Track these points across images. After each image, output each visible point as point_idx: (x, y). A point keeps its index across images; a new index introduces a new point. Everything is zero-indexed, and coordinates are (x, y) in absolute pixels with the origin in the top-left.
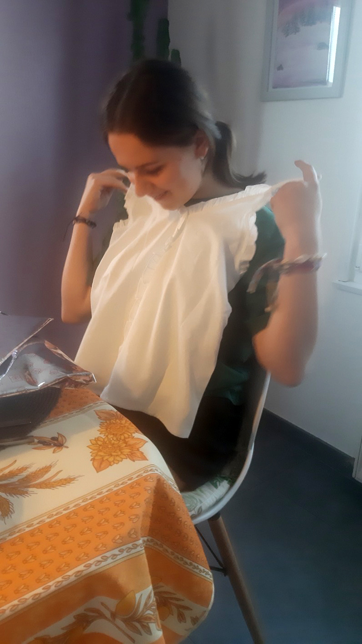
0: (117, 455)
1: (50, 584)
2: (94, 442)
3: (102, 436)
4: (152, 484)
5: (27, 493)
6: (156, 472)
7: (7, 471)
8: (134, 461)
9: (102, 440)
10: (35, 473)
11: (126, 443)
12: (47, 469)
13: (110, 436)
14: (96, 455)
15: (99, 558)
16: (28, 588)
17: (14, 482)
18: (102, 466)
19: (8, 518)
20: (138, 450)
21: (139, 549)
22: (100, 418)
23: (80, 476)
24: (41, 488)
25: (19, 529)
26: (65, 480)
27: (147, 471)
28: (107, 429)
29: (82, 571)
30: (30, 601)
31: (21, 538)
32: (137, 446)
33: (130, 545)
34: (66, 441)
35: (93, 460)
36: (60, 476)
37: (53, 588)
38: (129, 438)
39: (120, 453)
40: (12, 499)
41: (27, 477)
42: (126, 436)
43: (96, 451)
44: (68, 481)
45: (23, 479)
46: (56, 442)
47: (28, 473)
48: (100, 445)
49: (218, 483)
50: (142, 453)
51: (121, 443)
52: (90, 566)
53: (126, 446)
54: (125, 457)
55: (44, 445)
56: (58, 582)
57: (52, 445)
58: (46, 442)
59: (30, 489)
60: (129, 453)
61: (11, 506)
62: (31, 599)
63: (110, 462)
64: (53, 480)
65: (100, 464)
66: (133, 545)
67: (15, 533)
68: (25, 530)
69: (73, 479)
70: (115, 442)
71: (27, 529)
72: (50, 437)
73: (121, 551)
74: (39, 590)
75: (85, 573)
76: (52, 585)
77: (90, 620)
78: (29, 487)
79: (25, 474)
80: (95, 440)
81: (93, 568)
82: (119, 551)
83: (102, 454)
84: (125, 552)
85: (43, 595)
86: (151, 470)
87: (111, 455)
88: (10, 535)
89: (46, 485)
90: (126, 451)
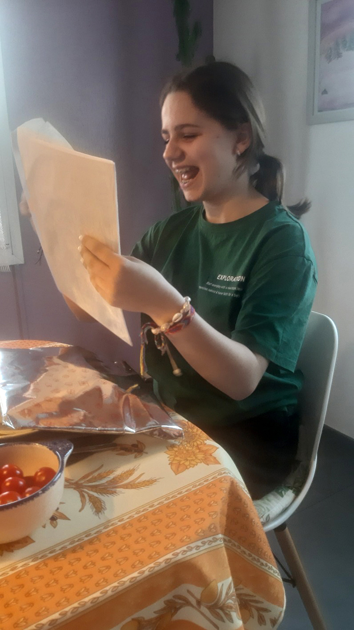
0: (192, 460)
1: (144, 569)
2: (170, 448)
3: (177, 443)
4: (226, 486)
5: (116, 493)
6: (229, 475)
7: (96, 474)
8: (208, 465)
9: (177, 446)
10: (121, 475)
11: (199, 449)
12: (129, 473)
13: (185, 443)
14: (173, 460)
15: (185, 548)
16: (125, 573)
17: (103, 484)
18: (180, 469)
19: (101, 514)
20: (211, 455)
21: (218, 542)
23: (160, 478)
24: (127, 488)
25: (112, 522)
26: (148, 481)
27: (221, 474)
29: (171, 559)
30: (128, 584)
31: (115, 531)
32: (210, 452)
33: (210, 539)
34: (145, 448)
35: (171, 464)
36: (143, 478)
37: (147, 573)
38: (201, 444)
39: (194, 458)
40: (104, 498)
41: (113, 479)
42: (199, 443)
43: (173, 456)
44: (150, 482)
45: (110, 481)
46: (136, 449)
47: (115, 475)
48: (176, 451)
49: (283, 492)
50: (215, 458)
51: (194, 449)
52: (177, 554)
53: (199, 452)
54: (199, 461)
55: (126, 451)
56: (152, 568)
57: (133, 451)
58: (128, 449)
59: (118, 490)
60: (203, 458)
61: (103, 504)
62: (128, 582)
63: (186, 466)
64: (137, 482)
65: (178, 468)
66: (213, 539)
67: (108, 526)
68: (117, 524)
69: (155, 481)
70: (190, 449)
71: (119, 523)
72: (131, 444)
73: (204, 543)
74: (135, 574)
75: (173, 560)
76: (146, 570)
77: (178, 607)
78: (117, 487)
79: (112, 476)
80: (171, 446)
81: (180, 557)
82: (202, 543)
83: (178, 458)
84: (207, 544)
85: (138, 579)
86: (224, 473)
87: (187, 460)
88: (105, 528)
89: (132, 486)
90: (200, 456)
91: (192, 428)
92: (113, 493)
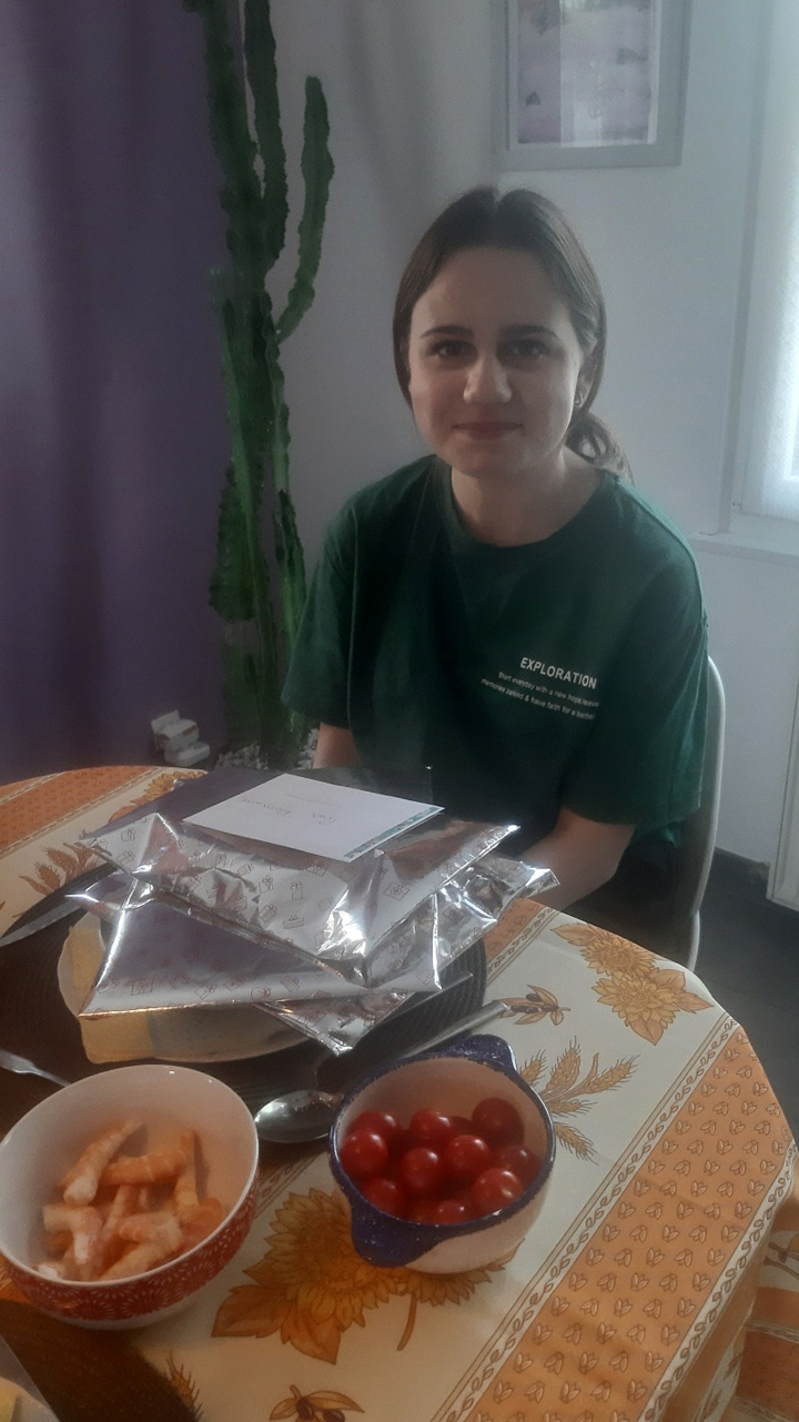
0: (659, 1008)
1: (747, 1239)
2: (602, 991)
3: (604, 975)
5: (581, 1105)
8: (694, 1012)
9: (611, 984)
10: (560, 1068)
11: (653, 981)
12: (571, 1059)
13: (620, 974)
14: (627, 1015)
18: (653, 1033)
19: (592, 1154)
20: (683, 989)
22: (571, 942)
23: (633, 1059)
24: (595, 1092)
25: (625, 1166)
26: (618, 1068)
28: (601, 962)
29: (771, 1208)
31: (643, 1181)
32: (679, 984)
34: (555, 998)
35: (628, 1023)
36: (605, 1065)
38: (651, 971)
39: (660, 1003)
40: (569, 1120)
41: (554, 1078)
42: (644, 968)
43: (619, 1008)
44: (622, 1071)
45: (551, 1084)
46: (542, 1004)
47: (550, 1071)
48: (618, 995)
50: (694, 995)
51: (645, 983)
53: (658, 989)
54: (674, 1008)
55: (528, 1013)
56: (755, 1233)
57: (540, 1010)
58: (526, 1007)
59: (581, 1098)
60: (675, 1000)
61: (578, 1134)
62: (739, 1269)
63: (660, 1023)
64: (600, 1073)
67: (624, 1175)
68: (634, 1168)
69: (629, 1065)
70: (637, 984)
71: (638, 1166)
72: (524, 996)
74: (740, 1253)
76: (751, 1240)
78: (575, 1094)
79: (546, 1074)
80: (599, 986)
81: (779, 1199)
83: (633, 1010)
85: (749, 1258)
87: (651, 1009)
88: (621, 1180)
89: (596, 1084)
90: (667, 996)
91: (608, 939)
92: (577, 1107)
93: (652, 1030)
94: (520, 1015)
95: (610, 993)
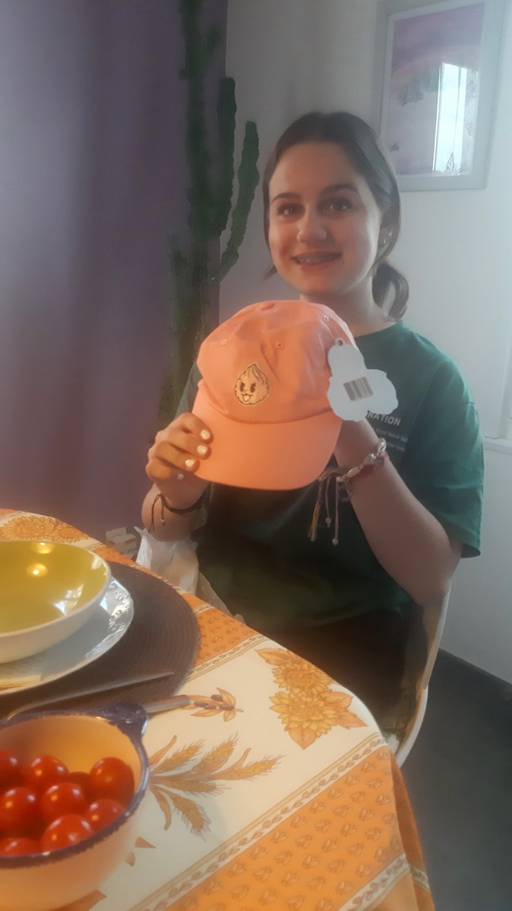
0: (320, 721)
2: (277, 701)
5: (216, 788)
7: (169, 754)
8: (348, 728)
9: (287, 696)
10: (212, 755)
11: (323, 699)
12: (227, 748)
13: (297, 690)
14: (290, 722)
15: (368, 888)
17: (187, 772)
19: (205, 831)
20: (346, 709)
21: (405, 866)
22: (268, 661)
23: (280, 757)
24: (232, 778)
25: (231, 847)
26: (262, 763)
27: (374, 744)
28: (286, 679)
31: (240, 864)
32: (344, 704)
34: (235, 701)
35: (287, 729)
36: (251, 759)
38: (324, 692)
39: (322, 717)
40: (198, 799)
41: (203, 762)
42: (320, 689)
43: (286, 715)
44: (266, 766)
45: (199, 766)
46: (221, 703)
47: (202, 755)
48: (288, 706)
50: (355, 716)
51: (315, 700)
53: (325, 706)
54: (330, 722)
55: (207, 709)
57: (218, 708)
58: (207, 704)
59: (218, 782)
61: (201, 812)
63: (315, 733)
64: (245, 764)
66: (398, 862)
67: (226, 855)
68: (239, 850)
69: (273, 762)
70: (309, 700)
71: (243, 848)
72: (210, 695)
73: (389, 873)
78: (213, 778)
79: (198, 758)
80: (276, 697)
82: (387, 873)
83: (296, 719)
84: (393, 873)
87: (312, 721)
88: (221, 859)
89: (237, 773)
90: (330, 712)
91: (299, 663)
92: (211, 789)
93: (304, 737)
94: (200, 709)
95: (283, 704)
